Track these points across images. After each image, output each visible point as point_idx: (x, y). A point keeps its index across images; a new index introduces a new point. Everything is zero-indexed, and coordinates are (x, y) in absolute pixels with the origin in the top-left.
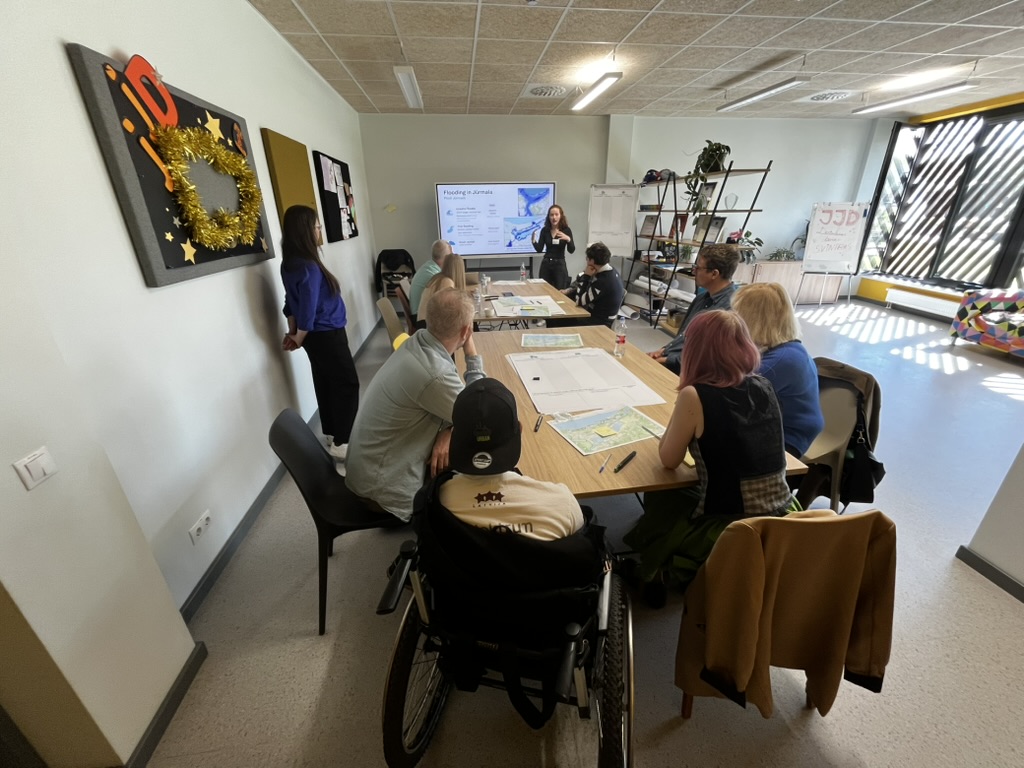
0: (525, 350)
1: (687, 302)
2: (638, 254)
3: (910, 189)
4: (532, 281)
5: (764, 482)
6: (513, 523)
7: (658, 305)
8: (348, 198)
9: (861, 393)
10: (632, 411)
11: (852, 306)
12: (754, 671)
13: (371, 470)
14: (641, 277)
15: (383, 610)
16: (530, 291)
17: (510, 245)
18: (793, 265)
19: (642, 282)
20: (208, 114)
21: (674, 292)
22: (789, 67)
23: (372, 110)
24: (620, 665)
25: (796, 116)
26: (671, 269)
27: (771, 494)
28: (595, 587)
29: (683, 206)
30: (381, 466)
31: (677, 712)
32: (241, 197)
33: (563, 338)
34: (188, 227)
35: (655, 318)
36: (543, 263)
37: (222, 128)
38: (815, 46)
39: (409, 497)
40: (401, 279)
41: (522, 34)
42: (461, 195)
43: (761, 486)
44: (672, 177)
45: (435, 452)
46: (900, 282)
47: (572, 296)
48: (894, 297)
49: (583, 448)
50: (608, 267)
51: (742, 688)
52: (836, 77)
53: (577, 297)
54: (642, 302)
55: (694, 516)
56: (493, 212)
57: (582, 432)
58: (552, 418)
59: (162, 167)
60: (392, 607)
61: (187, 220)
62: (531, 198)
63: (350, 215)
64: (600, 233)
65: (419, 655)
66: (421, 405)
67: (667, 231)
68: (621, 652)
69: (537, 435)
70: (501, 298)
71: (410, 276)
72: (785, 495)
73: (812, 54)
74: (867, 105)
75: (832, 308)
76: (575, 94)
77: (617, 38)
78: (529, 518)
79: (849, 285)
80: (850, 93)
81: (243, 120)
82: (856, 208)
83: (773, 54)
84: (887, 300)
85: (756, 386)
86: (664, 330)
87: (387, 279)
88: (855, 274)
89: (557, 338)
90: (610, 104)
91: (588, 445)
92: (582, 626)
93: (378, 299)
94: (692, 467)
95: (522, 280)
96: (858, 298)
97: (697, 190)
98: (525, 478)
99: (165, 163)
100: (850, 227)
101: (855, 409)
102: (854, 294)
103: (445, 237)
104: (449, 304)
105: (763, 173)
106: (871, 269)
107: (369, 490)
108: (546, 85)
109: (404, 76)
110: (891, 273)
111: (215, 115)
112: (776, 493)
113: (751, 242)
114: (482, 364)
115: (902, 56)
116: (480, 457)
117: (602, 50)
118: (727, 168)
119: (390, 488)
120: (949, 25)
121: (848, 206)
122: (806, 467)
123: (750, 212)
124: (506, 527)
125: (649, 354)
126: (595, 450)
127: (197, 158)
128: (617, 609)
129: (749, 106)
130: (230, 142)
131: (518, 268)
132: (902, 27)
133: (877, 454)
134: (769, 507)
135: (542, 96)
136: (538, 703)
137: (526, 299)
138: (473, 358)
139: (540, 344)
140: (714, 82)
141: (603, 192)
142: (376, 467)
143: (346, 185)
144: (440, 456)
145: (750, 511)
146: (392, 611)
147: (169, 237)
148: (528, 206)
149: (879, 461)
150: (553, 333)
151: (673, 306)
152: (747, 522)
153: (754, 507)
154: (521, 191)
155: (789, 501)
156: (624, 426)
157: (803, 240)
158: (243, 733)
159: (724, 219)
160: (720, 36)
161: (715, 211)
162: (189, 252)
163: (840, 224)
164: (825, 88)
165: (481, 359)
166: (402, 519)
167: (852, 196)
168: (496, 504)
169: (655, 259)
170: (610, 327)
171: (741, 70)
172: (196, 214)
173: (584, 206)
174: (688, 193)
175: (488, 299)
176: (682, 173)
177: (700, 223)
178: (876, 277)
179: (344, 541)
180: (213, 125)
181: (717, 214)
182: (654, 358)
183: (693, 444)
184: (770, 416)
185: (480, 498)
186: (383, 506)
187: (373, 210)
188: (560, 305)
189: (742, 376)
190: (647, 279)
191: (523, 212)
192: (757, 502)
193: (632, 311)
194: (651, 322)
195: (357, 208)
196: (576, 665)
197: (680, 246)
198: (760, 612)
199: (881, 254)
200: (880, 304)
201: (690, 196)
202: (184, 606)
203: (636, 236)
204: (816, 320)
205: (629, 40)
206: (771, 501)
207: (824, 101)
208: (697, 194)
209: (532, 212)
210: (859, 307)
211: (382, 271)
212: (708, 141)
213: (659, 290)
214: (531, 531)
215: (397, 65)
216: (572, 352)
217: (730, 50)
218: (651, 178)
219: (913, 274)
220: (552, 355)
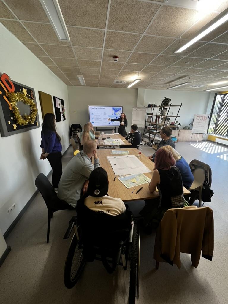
0: (113, 155)
1: (160, 141)
2: (146, 127)
3: (220, 111)
4: (116, 134)
5: (177, 197)
6: (105, 210)
7: (152, 141)
8: (63, 109)
9: (206, 170)
10: (142, 175)
11: (206, 143)
12: (175, 254)
13: (65, 192)
14: (147, 133)
15: (66, 237)
16: (115, 137)
17: (110, 123)
18: (190, 131)
19: (147, 135)
20: (23, 88)
21: (156, 138)
22: (186, 79)
23: (71, 85)
24: (135, 253)
25: (189, 91)
26: (155, 131)
27: (179, 201)
28: (128, 230)
29: (158, 114)
30: (68, 191)
31: (154, 267)
32: (31, 110)
33: (124, 152)
34: (15, 120)
35: (151, 145)
36: (119, 129)
37: (27, 92)
38: (192, 74)
39: (76, 200)
40: (78, 132)
41: (113, 68)
42: (96, 109)
43: (177, 198)
44: (155, 106)
45: (85, 187)
46: (219, 136)
47: (127, 139)
48: (218, 140)
49: (127, 186)
50: (137, 131)
51: (172, 259)
52: (199, 82)
53: (128, 139)
54: (147, 140)
55: (158, 207)
56: (105, 114)
57: (128, 181)
58: (119, 176)
59: (9, 104)
60: (68, 237)
61: (15, 118)
62: (116, 110)
63: (63, 114)
64: (135, 121)
65: (77, 250)
66: (81, 173)
67: (154, 120)
68: (136, 249)
69: (114, 182)
70: (107, 139)
71: (80, 131)
72: (183, 201)
73: (192, 76)
74: (207, 89)
75: (201, 143)
76: (128, 83)
77: (140, 70)
78: (110, 209)
79: (206, 137)
80: (203, 86)
81: (34, 89)
82: (206, 116)
83: (181, 76)
84: (216, 141)
85: (175, 170)
86: (153, 149)
87: (73, 132)
88: (207, 134)
89: (122, 152)
90: (138, 86)
91: (129, 185)
92: (124, 242)
93: (71, 138)
94: (158, 192)
95: (113, 134)
96: (208, 140)
97: (162, 110)
98: (109, 197)
99: (10, 102)
100: (205, 121)
101: (204, 175)
102: (207, 139)
103: (91, 121)
104: (90, 144)
105: (180, 107)
106: (211, 132)
107: (65, 198)
108: (120, 81)
109: (81, 78)
110: (217, 134)
111: (25, 88)
112: (181, 200)
113: (178, 124)
114: (99, 161)
115: (215, 78)
116: (96, 191)
117: (135, 73)
118: (170, 104)
119: (71, 198)
120: (226, 71)
121: (204, 115)
122: (190, 192)
123: (177, 117)
124: (103, 212)
125: (148, 157)
126: (131, 187)
127: (19, 100)
128: (135, 236)
129: (176, 88)
130: (29, 95)
131: (112, 130)
132: (215, 71)
133: (212, 188)
134: (179, 204)
135: (119, 83)
136: (111, 265)
137: (114, 139)
138: (96, 159)
139: (117, 154)
140: (166, 82)
141: (136, 110)
142: (67, 191)
143: (63, 106)
144: (86, 188)
145: (174, 206)
146: (68, 238)
147: (9, 123)
148: (115, 113)
149: (212, 190)
150: (121, 150)
151: (156, 142)
152: (172, 209)
153: (175, 205)
154: (113, 108)
155: (185, 203)
156: (139, 179)
157: (192, 124)
158: (20, 276)
159: (170, 118)
160: (167, 71)
161: (167, 116)
162: (15, 126)
163: (202, 120)
164: (196, 84)
165: (99, 159)
166: (74, 207)
167: (205, 113)
168: (101, 205)
169: (151, 128)
170: (138, 149)
171: (173, 79)
172: (18, 116)
173: (131, 113)
174: (160, 111)
175: (103, 139)
176: (158, 105)
177: (163, 119)
178: (212, 135)
179: (56, 213)
180: (25, 91)
181: (168, 117)
182: (149, 158)
183: (158, 185)
184: (179, 178)
185: (96, 203)
186: (68, 203)
187: (70, 112)
188: (123, 141)
189: (171, 167)
190: (149, 134)
191: (114, 114)
192: (176, 203)
193: (145, 143)
194: (150, 146)
195: (66, 112)
196: (122, 253)
197: (158, 125)
198: (176, 236)
199: (214, 128)
200: (214, 142)
201: (160, 112)
202: (5, 234)
203: (146, 122)
204: (197, 146)
205: (142, 71)
206: (179, 203)
207: (196, 87)
208: (162, 111)
209: (116, 114)
210: (208, 143)
211: (72, 130)
212: (165, 97)
213: (152, 137)
214: (110, 213)
215: (79, 74)
216: (125, 156)
217: (170, 74)
218: (150, 106)
219: (223, 134)
220: (120, 157)
